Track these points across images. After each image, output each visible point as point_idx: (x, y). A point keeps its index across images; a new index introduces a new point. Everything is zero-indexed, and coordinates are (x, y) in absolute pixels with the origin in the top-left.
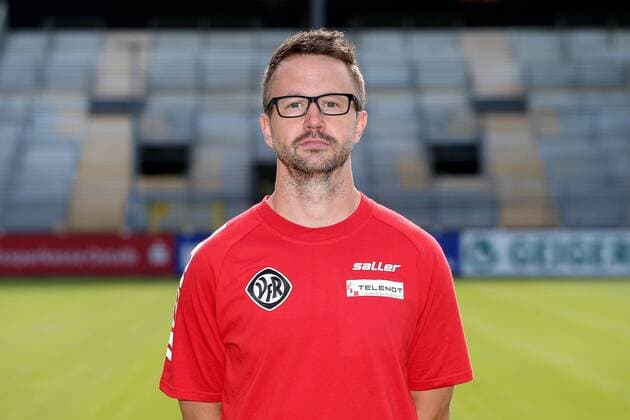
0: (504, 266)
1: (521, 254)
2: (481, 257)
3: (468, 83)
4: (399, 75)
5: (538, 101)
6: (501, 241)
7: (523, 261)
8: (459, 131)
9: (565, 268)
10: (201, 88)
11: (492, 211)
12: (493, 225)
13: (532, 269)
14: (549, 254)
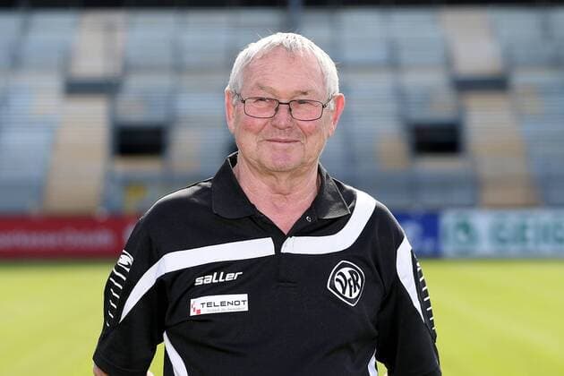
0: (485, 246)
1: (503, 234)
2: (462, 236)
3: (448, 61)
4: (378, 54)
5: (521, 79)
6: (482, 222)
7: (502, 241)
8: (439, 110)
9: (547, 248)
10: (178, 68)
11: (473, 191)
12: (474, 204)
13: (513, 248)
14: (530, 234)
